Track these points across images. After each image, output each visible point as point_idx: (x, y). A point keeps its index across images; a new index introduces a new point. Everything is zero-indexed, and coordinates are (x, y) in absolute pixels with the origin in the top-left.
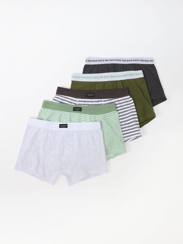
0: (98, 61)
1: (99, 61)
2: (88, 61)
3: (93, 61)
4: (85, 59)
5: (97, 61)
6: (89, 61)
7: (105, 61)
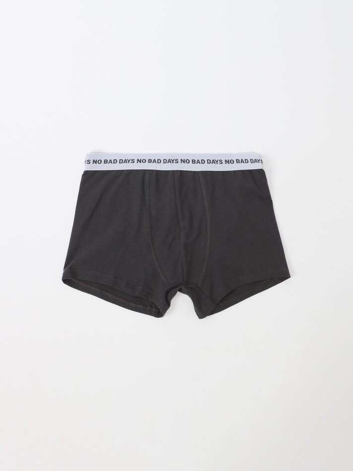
0: (118, 161)
1: (121, 161)
2: (91, 162)
3: (106, 161)
4: (84, 159)
5: (115, 161)
6: (95, 162)
7: (136, 161)
